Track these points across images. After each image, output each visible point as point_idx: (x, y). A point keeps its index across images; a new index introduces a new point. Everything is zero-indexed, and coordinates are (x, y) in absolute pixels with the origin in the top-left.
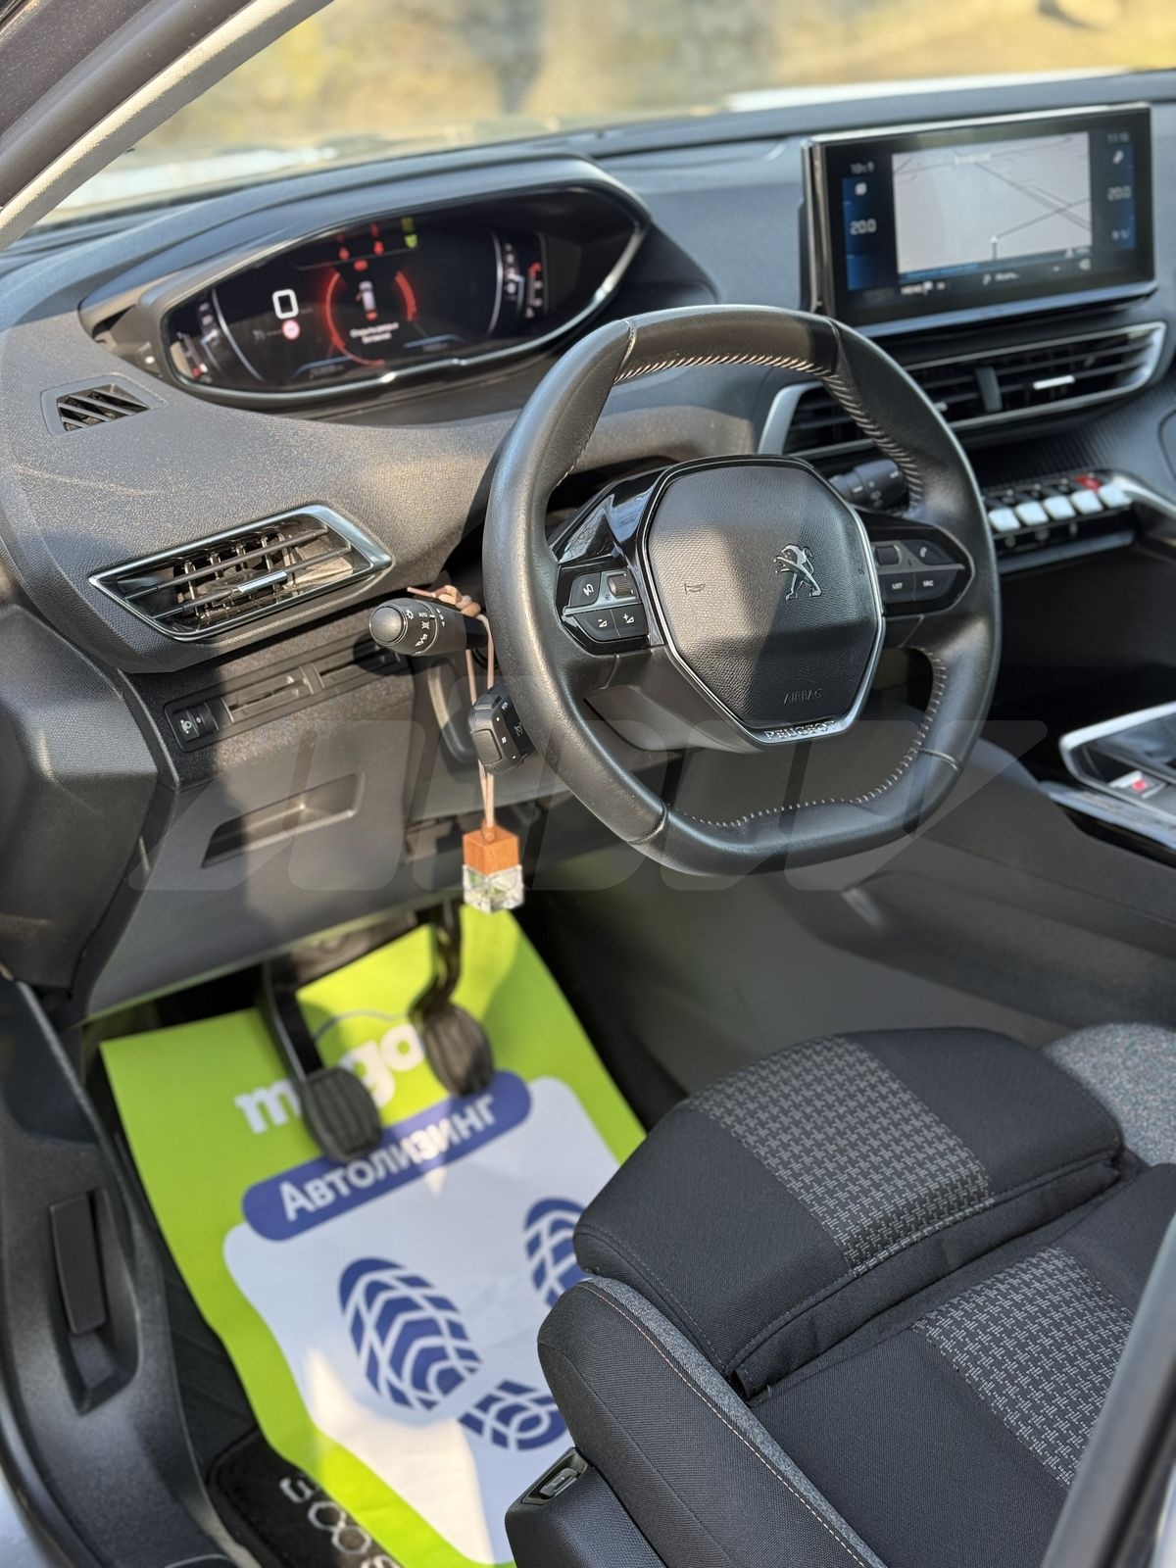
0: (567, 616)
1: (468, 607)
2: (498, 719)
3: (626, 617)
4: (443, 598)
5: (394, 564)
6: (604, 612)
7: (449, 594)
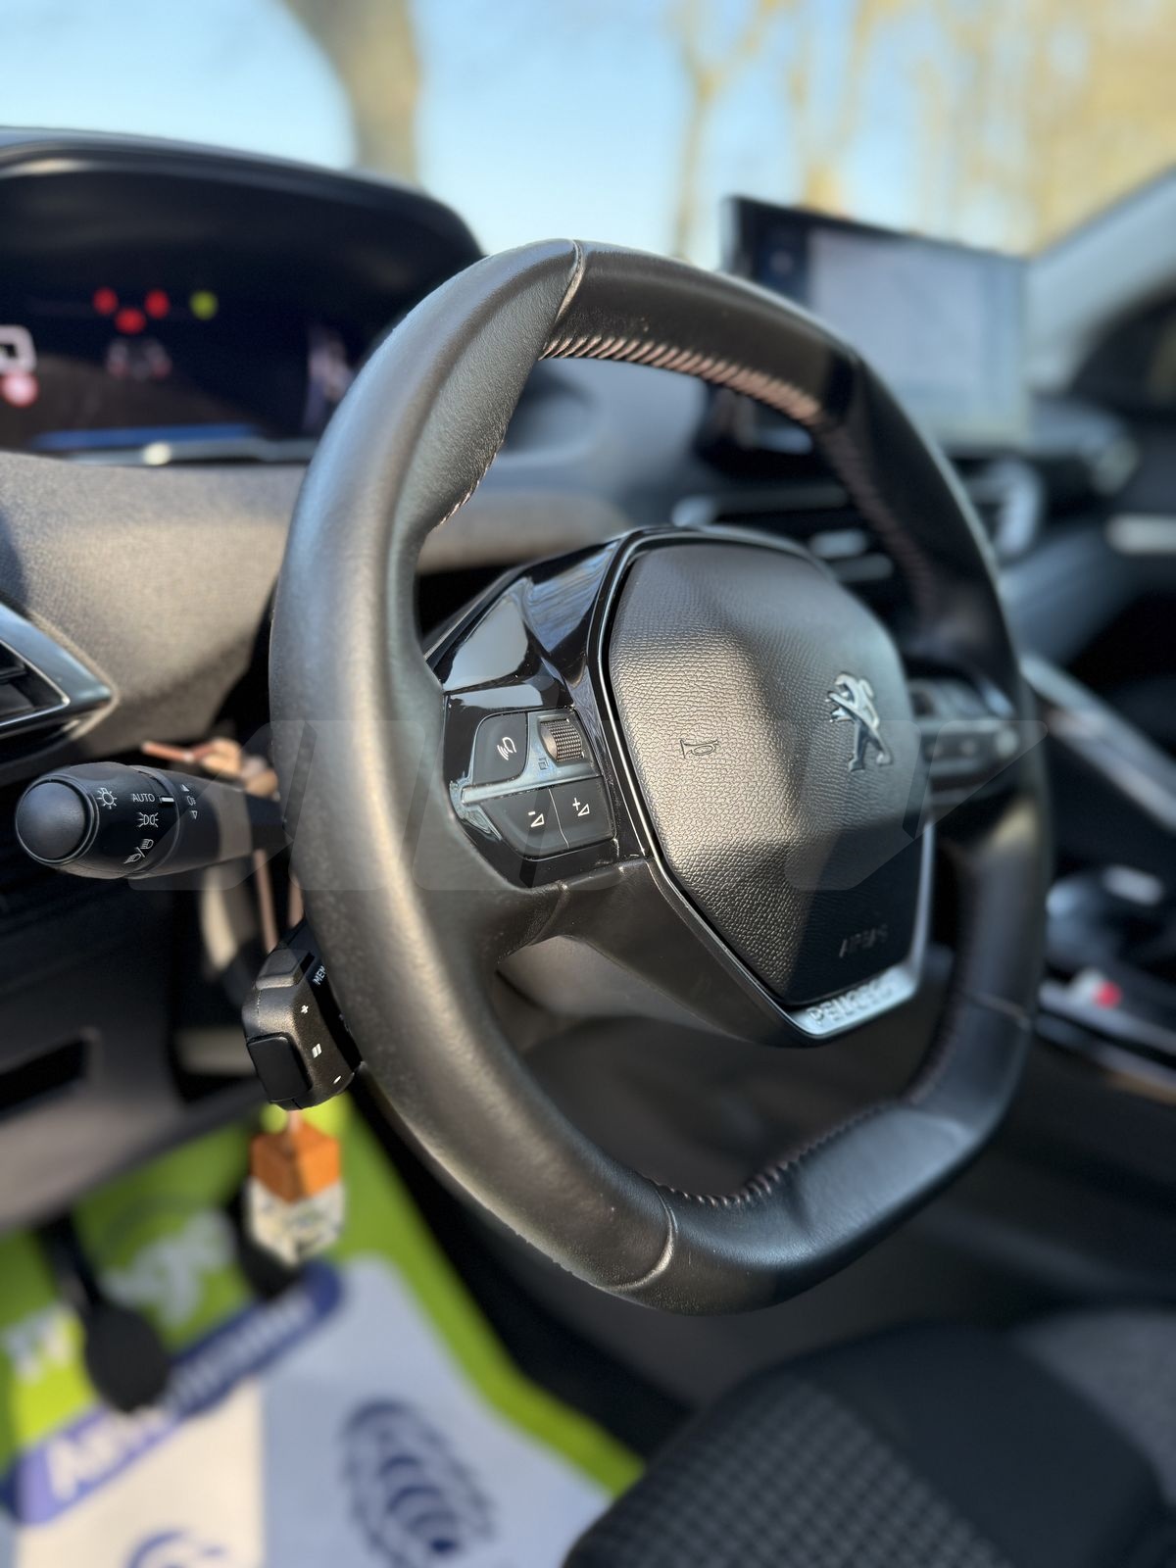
0: (467, 805)
1: (257, 778)
2: (305, 1009)
3: (577, 804)
4: (212, 762)
5: (115, 702)
6: (541, 796)
7: (223, 756)
